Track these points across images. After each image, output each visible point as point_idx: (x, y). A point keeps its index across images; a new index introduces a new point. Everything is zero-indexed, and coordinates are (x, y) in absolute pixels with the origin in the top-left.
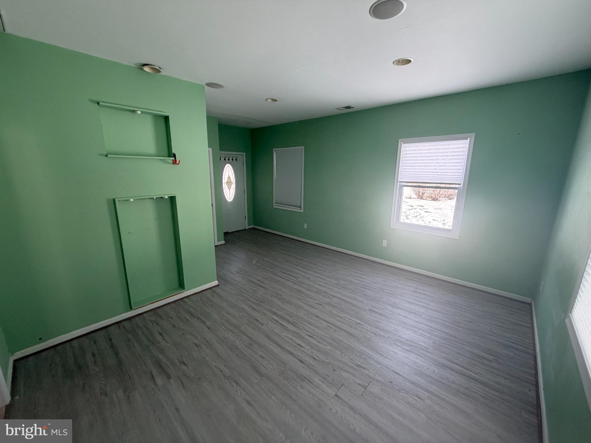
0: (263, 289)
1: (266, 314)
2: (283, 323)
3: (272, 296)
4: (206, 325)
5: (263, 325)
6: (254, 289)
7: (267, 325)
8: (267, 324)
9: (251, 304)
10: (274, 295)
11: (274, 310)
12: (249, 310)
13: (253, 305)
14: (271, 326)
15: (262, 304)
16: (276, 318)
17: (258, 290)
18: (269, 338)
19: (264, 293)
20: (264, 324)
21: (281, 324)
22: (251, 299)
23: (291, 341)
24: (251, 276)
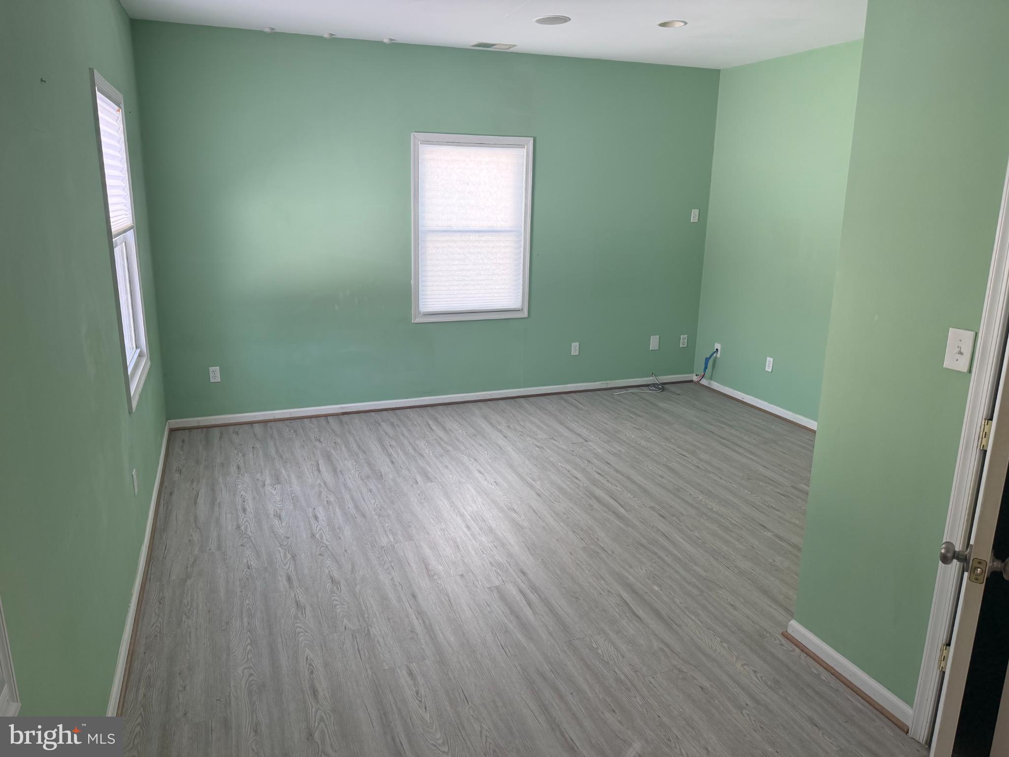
0: (632, 579)
1: (640, 521)
2: (612, 501)
3: (610, 552)
4: (772, 532)
5: (652, 508)
6: (656, 588)
7: (644, 505)
8: (643, 507)
9: (671, 548)
10: (603, 555)
11: (618, 523)
12: (678, 537)
13: (666, 543)
14: (636, 503)
15: (644, 541)
16: (622, 511)
17: (647, 580)
18: (645, 491)
19: (631, 567)
20: (649, 507)
21: (616, 501)
22: (668, 559)
23: (610, 480)
24: (662, 650)
